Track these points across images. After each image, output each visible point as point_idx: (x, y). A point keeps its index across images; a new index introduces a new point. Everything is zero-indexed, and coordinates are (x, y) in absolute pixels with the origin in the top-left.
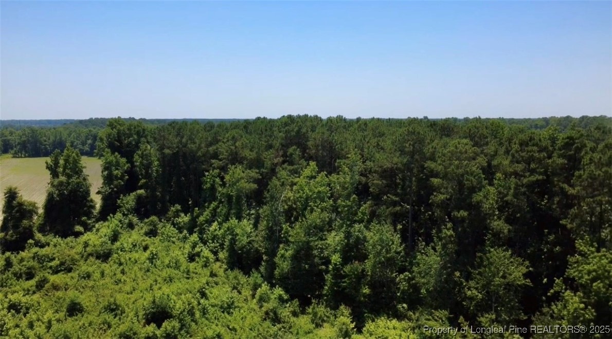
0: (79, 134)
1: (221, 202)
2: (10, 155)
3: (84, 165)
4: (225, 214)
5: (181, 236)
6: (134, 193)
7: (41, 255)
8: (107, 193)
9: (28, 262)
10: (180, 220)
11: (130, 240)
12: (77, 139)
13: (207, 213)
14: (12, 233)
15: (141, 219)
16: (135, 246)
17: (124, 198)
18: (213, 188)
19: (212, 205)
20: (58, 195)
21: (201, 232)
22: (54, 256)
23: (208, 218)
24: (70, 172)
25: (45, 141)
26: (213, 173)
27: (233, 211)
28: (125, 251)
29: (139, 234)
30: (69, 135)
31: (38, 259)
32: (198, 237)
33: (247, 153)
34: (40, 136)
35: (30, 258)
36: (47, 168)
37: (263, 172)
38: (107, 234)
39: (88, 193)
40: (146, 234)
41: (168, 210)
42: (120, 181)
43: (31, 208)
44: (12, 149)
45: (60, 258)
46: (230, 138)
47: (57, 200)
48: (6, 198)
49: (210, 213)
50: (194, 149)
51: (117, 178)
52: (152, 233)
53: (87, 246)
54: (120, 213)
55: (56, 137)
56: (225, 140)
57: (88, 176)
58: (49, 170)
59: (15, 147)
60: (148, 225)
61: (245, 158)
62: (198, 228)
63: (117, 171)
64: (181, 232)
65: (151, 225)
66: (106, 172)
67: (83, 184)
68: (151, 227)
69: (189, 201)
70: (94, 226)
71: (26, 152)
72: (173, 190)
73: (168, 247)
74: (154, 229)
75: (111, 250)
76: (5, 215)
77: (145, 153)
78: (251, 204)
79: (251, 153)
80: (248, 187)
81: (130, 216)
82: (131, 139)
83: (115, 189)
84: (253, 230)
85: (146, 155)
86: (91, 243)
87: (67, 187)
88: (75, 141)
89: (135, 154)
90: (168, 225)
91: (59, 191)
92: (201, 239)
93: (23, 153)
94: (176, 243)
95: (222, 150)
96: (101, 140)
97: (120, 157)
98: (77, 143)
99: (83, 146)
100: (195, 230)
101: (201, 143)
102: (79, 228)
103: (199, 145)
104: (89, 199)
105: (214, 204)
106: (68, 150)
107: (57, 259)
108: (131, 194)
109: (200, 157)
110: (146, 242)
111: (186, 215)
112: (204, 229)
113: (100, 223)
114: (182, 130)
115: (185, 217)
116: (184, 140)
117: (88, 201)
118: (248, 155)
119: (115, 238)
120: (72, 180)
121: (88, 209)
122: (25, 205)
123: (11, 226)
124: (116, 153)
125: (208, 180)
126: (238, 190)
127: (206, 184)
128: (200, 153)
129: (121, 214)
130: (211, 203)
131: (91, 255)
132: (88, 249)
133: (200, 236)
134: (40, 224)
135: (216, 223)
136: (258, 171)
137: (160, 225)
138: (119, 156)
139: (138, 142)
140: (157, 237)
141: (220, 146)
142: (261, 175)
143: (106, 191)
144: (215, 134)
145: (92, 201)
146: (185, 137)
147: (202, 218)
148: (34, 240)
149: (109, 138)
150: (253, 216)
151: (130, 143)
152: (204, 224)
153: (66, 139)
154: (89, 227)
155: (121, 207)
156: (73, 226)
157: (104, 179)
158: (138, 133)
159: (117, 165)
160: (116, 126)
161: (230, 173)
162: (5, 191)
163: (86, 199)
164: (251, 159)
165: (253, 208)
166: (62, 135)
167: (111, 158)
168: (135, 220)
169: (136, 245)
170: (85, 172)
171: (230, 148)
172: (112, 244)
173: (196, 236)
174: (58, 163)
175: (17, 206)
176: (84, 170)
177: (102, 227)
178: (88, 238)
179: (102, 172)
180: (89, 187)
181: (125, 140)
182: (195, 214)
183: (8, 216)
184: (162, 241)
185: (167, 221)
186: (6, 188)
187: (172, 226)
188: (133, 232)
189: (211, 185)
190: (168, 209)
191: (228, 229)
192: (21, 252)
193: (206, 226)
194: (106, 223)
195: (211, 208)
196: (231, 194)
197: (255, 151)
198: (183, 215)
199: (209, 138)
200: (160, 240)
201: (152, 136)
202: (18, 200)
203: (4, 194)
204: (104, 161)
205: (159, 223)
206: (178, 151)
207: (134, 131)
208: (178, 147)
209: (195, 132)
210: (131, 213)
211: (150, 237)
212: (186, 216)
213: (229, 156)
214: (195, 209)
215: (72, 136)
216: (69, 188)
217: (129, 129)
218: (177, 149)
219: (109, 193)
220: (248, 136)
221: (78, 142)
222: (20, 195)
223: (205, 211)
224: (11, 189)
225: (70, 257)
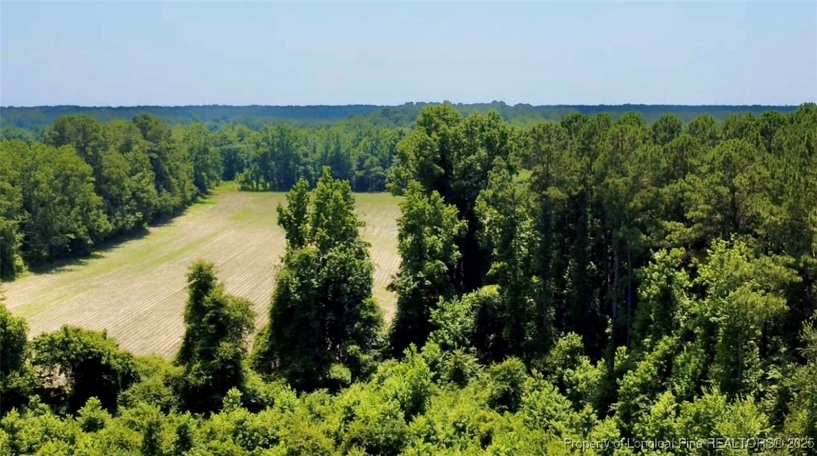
0: (378, 141)
1: (689, 336)
2: (235, 185)
3: (360, 219)
4: (694, 373)
5: (578, 417)
6: (472, 295)
7: (251, 428)
8: (408, 289)
9: (224, 440)
10: (578, 375)
11: (453, 415)
12: (372, 153)
13: (646, 366)
14: (199, 370)
15: (484, 361)
16: (460, 430)
17: (447, 306)
18: (666, 299)
19: (662, 343)
20: (298, 289)
21: (629, 415)
22: (278, 434)
23: (650, 379)
24: (328, 233)
25: (306, 155)
26: (669, 258)
27: (716, 369)
28: (437, 441)
29: (477, 399)
30: (356, 143)
31: (244, 436)
32: (619, 427)
33: (761, 207)
34: (295, 144)
35: (228, 431)
36: (281, 222)
37: (806, 264)
38: (400, 394)
39: (364, 288)
40: (494, 403)
41: (553, 346)
42: (439, 262)
43: (239, 314)
44: (241, 171)
45: (290, 441)
46: (716, 164)
47: (296, 301)
48: (191, 287)
49: (655, 364)
50: (623, 189)
51: (434, 255)
52: (507, 401)
53: (351, 419)
54: (436, 342)
55: (327, 148)
56: (704, 169)
57: (369, 245)
58: (285, 227)
59: (248, 167)
60: (497, 379)
61: (756, 220)
62: (619, 404)
63: (435, 237)
64: (578, 408)
65: (505, 379)
66: (410, 239)
67: (354, 265)
68: (506, 386)
69: (606, 326)
70: (374, 369)
71: (267, 179)
72: (569, 294)
73: (542, 444)
74: (512, 390)
75: (402, 434)
76: (189, 326)
77: (500, 194)
78: (775, 351)
79: (775, 209)
80: (760, 304)
81: (458, 352)
82: (472, 157)
83: (428, 282)
84: (768, 430)
85: (503, 199)
86: (358, 411)
87: (318, 271)
88: (367, 157)
89: (479, 197)
90: (548, 388)
91: (302, 278)
92: (626, 434)
93: (262, 180)
94: (564, 435)
95: (694, 196)
96: (404, 158)
97: (444, 203)
98: (372, 162)
99: (385, 168)
100: (612, 408)
101: (641, 174)
102: (339, 371)
103: (635, 179)
104: (366, 301)
105: (666, 343)
106: (325, 182)
107: (282, 442)
108: (464, 295)
109: (635, 212)
110: (489, 425)
111: (594, 363)
112: (636, 408)
113: (388, 362)
114: (595, 138)
115: (592, 367)
116: (597, 165)
117: (364, 307)
118: (764, 214)
119: (415, 405)
120: (330, 254)
121: (364, 326)
122: (227, 308)
123: (199, 352)
124: (436, 193)
125: (655, 275)
126: (730, 310)
127: (649, 284)
128: (636, 202)
129: (437, 346)
130: (660, 338)
131: (356, 441)
132: (352, 425)
133: (625, 425)
134: (259, 352)
135: (668, 395)
136: (792, 260)
137: (528, 383)
138: (441, 200)
139: (488, 166)
140: (518, 414)
141: (690, 184)
142: (802, 272)
143: (406, 285)
144: (681, 149)
145: (372, 307)
146: (601, 156)
147: (630, 379)
148: (241, 389)
149: (422, 155)
150: (774, 387)
151: (470, 167)
152: (637, 395)
153: (348, 150)
154: (365, 370)
155: (438, 327)
156: (328, 363)
157: (403, 256)
158: (489, 143)
159: (436, 221)
160: (437, 125)
161: (713, 263)
162: (191, 272)
163: (359, 302)
164: (775, 224)
165: (778, 363)
166: (341, 141)
167: (421, 204)
168: (470, 362)
169: (463, 429)
170: (364, 234)
171: (715, 192)
172: (408, 419)
173: (614, 425)
174: (304, 211)
175: (211, 308)
176: (360, 230)
177: (391, 375)
178: (355, 398)
179: (401, 237)
180: (368, 273)
181: (460, 160)
182: (618, 363)
183: (194, 328)
184: (531, 425)
185: (543, 373)
186: (191, 265)
187: (557, 389)
188: (462, 392)
189: (662, 288)
190: (552, 343)
191: (697, 418)
192: (213, 413)
193: (642, 401)
194: (401, 366)
195: (658, 353)
196: (713, 319)
197: (785, 204)
198: (585, 361)
199: (663, 160)
200: (526, 422)
201: (521, 151)
202: (214, 293)
203: (187, 278)
204: (406, 212)
205: (526, 376)
206: (582, 194)
207: (481, 138)
208: (583, 182)
209: (626, 145)
210: (461, 344)
211: (501, 412)
212: (596, 365)
213: (711, 213)
214: (619, 348)
215: (361, 144)
216: (324, 273)
217: (469, 134)
218: (580, 188)
219: (414, 290)
220: (770, 157)
221: (376, 159)
222: (219, 282)
223: (642, 358)
224: (200, 269)
225: (311, 441)
